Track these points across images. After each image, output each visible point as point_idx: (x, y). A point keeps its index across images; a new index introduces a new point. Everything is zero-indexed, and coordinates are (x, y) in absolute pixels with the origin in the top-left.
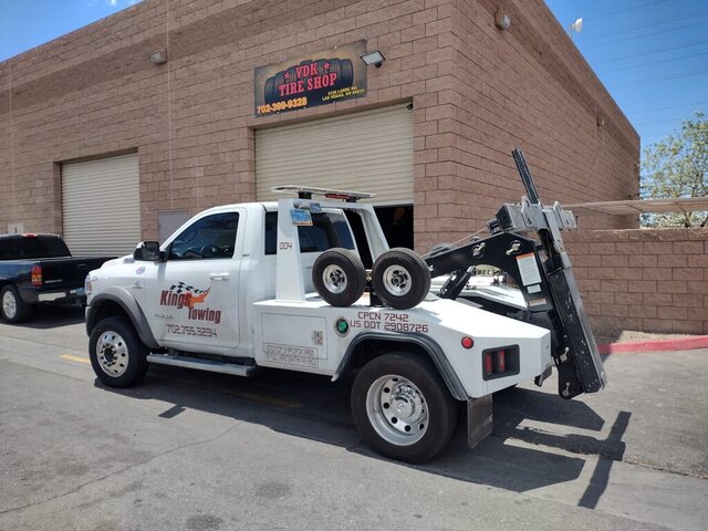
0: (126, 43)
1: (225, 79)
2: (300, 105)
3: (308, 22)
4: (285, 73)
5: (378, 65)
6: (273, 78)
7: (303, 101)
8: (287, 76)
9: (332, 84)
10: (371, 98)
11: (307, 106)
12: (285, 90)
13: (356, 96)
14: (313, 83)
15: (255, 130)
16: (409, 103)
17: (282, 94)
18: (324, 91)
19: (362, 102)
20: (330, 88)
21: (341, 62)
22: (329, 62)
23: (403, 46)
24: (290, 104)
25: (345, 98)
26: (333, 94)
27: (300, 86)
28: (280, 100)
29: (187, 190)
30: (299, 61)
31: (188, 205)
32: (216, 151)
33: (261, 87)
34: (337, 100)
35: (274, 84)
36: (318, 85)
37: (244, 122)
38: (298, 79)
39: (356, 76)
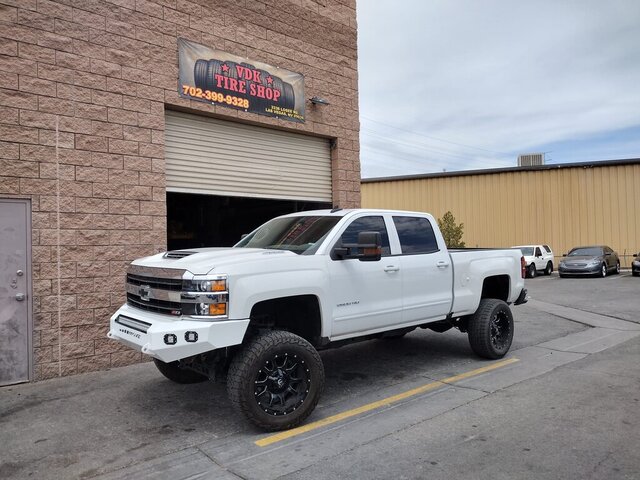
2: (240, 105)
4: (223, 64)
6: (208, 63)
7: (245, 103)
8: (225, 68)
9: (275, 99)
10: (309, 127)
11: (248, 110)
12: (223, 83)
13: (297, 120)
14: (256, 89)
17: (219, 85)
18: (269, 103)
19: (302, 127)
20: (275, 104)
21: (284, 84)
22: (273, 77)
24: (229, 100)
25: (287, 118)
26: (277, 110)
27: (241, 87)
28: (218, 91)
29: (26, 164)
30: (239, 60)
31: (29, 189)
32: (104, 118)
33: (189, 62)
34: (280, 116)
35: (208, 69)
36: (261, 94)
37: (159, 95)
38: (238, 79)
39: (297, 103)
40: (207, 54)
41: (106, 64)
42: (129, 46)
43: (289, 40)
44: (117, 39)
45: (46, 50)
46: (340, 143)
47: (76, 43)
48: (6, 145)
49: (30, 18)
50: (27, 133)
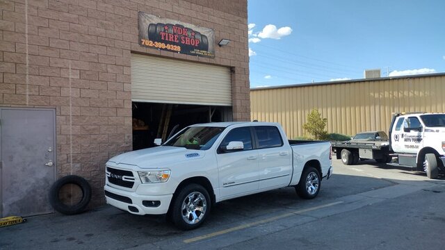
2: (175, 49)
3: (181, 2)
4: (164, 25)
5: (220, 45)
6: (156, 25)
7: (178, 48)
8: (166, 28)
9: (196, 45)
10: (217, 61)
11: (180, 52)
12: (165, 37)
13: (210, 57)
14: (185, 39)
17: (163, 38)
18: (193, 48)
19: (212, 61)
20: (196, 48)
21: (202, 36)
22: (196, 32)
24: (169, 47)
25: (204, 56)
26: (197, 51)
27: (176, 39)
28: (162, 42)
29: (54, 88)
30: (175, 22)
31: (55, 103)
32: (96, 61)
33: (145, 26)
34: (199, 55)
35: (156, 29)
36: (188, 42)
37: (127, 46)
38: (174, 34)
39: (210, 47)
40: (156, 20)
41: (97, 29)
42: (111, 18)
43: (205, 9)
44: (104, 14)
45: (64, 23)
46: (237, 70)
47: (81, 18)
48: (43, 78)
49: (55, 5)
50: (54, 71)
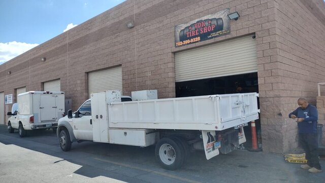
0: (116, 20)
1: (161, 32)
2: (196, 40)
3: (200, 3)
4: (189, 27)
5: (236, 19)
6: (184, 30)
7: (199, 38)
9: (212, 30)
10: (234, 34)
11: (200, 41)
12: (189, 35)
13: (225, 34)
14: (203, 30)
15: (174, 53)
16: (253, 35)
17: (188, 37)
18: (209, 33)
19: (229, 36)
20: (212, 32)
21: (217, 20)
22: (211, 20)
23: (248, 10)
24: (192, 40)
25: (220, 35)
26: (214, 34)
27: (196, 32)
28: (187, 39)
30: (196, 21)
32: (157, 64)
33: (178, 34)
34: (215, 37)
35: (184, 32)
36: (205, 31)
37: (170, 50)
38: (196, 29)
39: (225, 25)
40: (184, 26)
41: (157, 47)
42: (162, 38)
44: (159, 38)
45: (146, 50)
46: (257, 35)
47: (151, 44)
50: (143, 74)
